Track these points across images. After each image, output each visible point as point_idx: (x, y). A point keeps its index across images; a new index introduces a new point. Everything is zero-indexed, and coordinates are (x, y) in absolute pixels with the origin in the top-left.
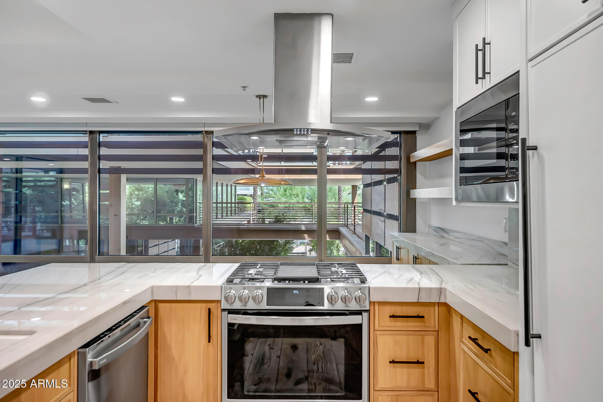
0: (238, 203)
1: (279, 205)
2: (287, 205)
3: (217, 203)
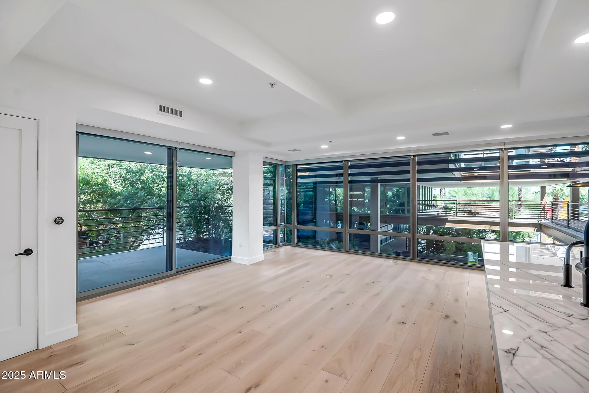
0: (432, 200)
1: (461, 202)
2: (468, 202)
3: (422, 200)
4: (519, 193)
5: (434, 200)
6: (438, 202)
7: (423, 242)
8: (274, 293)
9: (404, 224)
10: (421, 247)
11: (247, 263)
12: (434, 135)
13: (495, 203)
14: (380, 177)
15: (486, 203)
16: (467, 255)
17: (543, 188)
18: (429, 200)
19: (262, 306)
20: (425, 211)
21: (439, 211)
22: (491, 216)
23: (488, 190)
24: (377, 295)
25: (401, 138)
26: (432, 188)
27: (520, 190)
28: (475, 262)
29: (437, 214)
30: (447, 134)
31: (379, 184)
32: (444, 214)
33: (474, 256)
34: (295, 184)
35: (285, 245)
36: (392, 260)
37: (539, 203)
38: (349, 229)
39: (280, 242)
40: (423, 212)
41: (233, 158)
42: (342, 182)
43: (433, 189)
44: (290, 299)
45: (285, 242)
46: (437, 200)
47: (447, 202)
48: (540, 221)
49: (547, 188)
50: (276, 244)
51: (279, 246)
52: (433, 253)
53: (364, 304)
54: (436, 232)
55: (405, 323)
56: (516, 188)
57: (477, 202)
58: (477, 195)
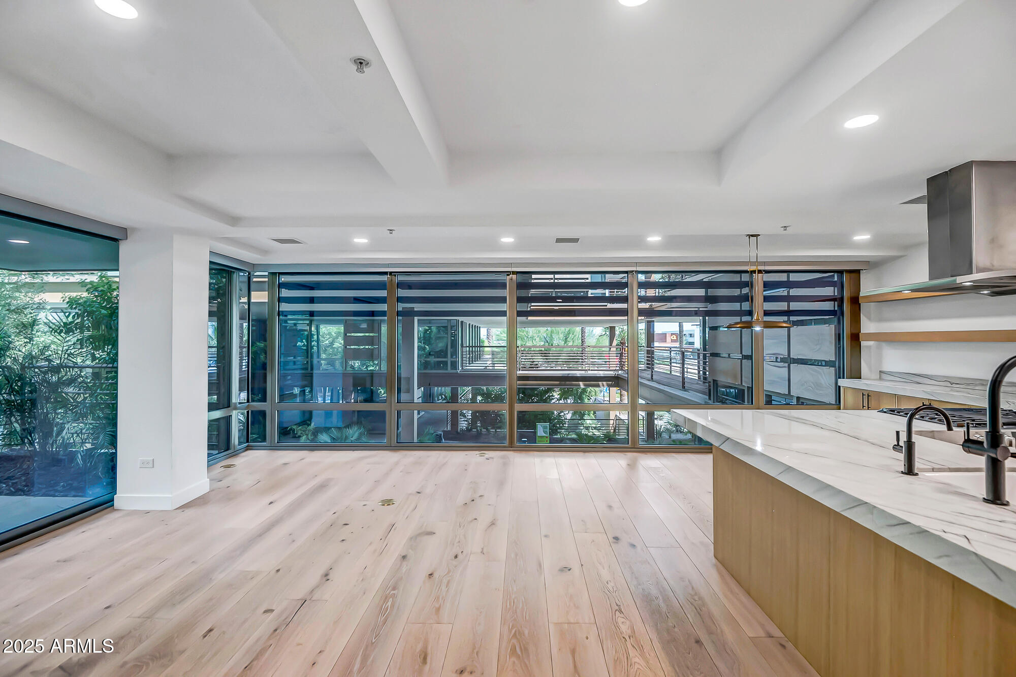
3: (469, 347)
4: (582, 336)
5: (480, 347)
6: (486, 349)
7: (469, 414)
8: (278, 571)
9: (438, 386)
10: (466, 421)
11: (169, 507)
12: (559, 240)
13: (554, 349)
14: (418, 307)
15: (543, 349)
16: (535, 427)
17: (612, 329)
18: (471, 347)
19: (266, 612)
20: (472, 363)
21: (487, 364)
22: (549, 368)
23: (545, 332)
24: (493, 524)
25: (508, 240)
26: (480, 327)
27: (583, 332)
28: (545, 437)
29: (483, 368)
30: (576, 240)
31: (416, 319)
32: (491, 368)
33: (545, 428)
34: (276, 313)
35: (248, 448)
36: (477, 452)
37: (608, 349)
38: (397, 402)
39: (237, 442)
40: (471, 365)
41: (120, 242)
42: (383, 313)
43: (481, 329)
44: (326, 575)
45: (248, 441)
46: (485, 345)
47: (495, 349)
48: (617, 373)
49: (617, 328)
50: (228, 449)
51: (235, 454)
52: (487, 429)
53: (483, 549)
54: (487, 396)
55: (569, 567)
56: (578, 329)
57: (532, 349)
58: (532, 338)
